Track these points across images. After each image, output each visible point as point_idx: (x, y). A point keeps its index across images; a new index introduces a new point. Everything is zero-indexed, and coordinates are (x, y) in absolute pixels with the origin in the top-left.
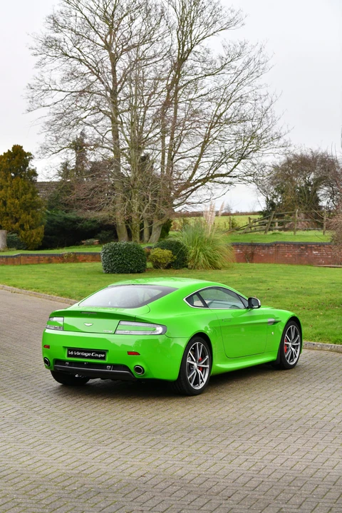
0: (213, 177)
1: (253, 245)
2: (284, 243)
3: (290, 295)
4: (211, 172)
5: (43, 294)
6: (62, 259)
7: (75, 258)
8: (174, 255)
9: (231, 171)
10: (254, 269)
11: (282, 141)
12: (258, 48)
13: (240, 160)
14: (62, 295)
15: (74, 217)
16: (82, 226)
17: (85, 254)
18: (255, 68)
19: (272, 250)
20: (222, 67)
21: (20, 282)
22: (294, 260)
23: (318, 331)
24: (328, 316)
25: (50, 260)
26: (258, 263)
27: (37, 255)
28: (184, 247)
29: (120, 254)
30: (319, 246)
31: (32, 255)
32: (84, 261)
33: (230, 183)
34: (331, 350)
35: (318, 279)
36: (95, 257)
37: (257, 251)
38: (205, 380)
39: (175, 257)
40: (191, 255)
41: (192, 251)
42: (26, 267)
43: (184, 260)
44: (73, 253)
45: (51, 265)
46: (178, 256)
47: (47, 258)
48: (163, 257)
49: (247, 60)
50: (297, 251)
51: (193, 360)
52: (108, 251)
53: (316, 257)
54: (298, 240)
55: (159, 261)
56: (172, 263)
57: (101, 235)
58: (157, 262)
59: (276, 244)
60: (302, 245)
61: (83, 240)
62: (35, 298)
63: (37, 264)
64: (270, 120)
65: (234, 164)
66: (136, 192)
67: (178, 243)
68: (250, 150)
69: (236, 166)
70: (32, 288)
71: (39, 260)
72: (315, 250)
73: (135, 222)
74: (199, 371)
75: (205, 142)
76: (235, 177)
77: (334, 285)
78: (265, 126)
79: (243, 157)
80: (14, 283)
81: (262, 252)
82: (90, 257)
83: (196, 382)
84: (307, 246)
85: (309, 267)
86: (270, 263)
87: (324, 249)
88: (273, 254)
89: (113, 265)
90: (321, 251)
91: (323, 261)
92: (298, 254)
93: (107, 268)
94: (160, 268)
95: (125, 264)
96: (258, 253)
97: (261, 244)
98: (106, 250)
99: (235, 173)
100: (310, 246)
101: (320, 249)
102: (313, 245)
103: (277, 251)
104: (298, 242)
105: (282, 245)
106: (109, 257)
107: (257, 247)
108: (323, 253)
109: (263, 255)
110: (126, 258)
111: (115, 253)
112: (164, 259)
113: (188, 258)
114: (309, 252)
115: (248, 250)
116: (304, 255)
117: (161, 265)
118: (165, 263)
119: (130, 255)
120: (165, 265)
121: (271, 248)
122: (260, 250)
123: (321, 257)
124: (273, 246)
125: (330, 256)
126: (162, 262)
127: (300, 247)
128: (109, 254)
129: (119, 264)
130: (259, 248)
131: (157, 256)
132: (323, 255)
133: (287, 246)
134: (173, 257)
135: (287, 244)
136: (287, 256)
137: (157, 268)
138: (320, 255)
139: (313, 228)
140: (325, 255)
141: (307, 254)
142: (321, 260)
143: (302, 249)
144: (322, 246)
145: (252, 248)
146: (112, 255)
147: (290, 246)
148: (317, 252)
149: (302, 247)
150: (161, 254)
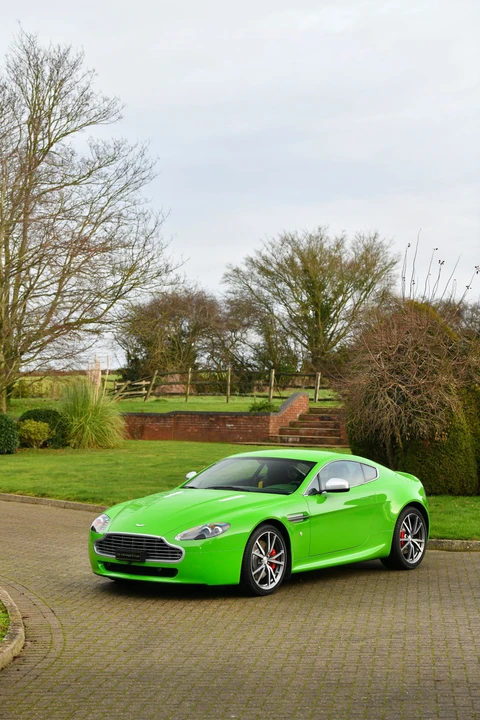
0: (80, 322)
1: (143, 416)
2: (187, 413)
8: (52, 429)
9: (102, 315)
11: (172, 276)
12: (137, 151)
13: (115, 300)
18: (135, 178)
19: (170, 423)
20: (90, 174)
22: (200, 435)
26: (150, 439)
28: (64, 419)
30: (235, 417)
33: (97, 332)
39: (53, 432)
40: (74, 430)
43: (65, 436)
46: (57, 431)
48: (38, 432)
49: (122, 166)
50: (205, 424)
53: (231, 432)
55: (33, 437)
56: (49, 439)
58: (30, 438)
59: (175, 413)
60: (212, 416)
65: (104, 306)
67: (55, 413)
69: (108, 308)
72: (230, 422)
75: (64, 276)
79: (119, 297)
81: (155, 426)
84: (218, 417)
86: (167, 440)
87: (241, 421)
88: (171, 428)
90: (237, 424)
91: (240, 437)
92: (206, 428)
94: (32, 447)
96: (151, 426)
97: (155, 414)
99: (107, 318)
100: (223, 417)
101: (237, 421)
102: (227, 415)
103: (177, 424)
104: (206, 412)
105: (183, 416)
107: (149, 419)
108: (241, 427)
109: (157, 430)
112: (39, 435)
113: (70, 433)
114: (221, 425)
115: (136, 423)
116: (214, 429)
117: (35, 443)
118: (40, 441)
120: (41, 443)
121: (169, 419)
122: (152, 422)
123: (238, 432)
124: (171, 417)
125: (251, 431)
126: (37, 438)
127: (208, 418)
130: (152, 420)
131: (30, 431)
132: (240, 429)
133: (191, 417)
134: (50, 432)
135: (190, 415)
136: (190, 430)
137: (27, 447)
138: (236, 429)
139: (212, 394)
140: (244, 429)
141: (218, 427)
142: (238, 436)
143: (211, 421)
144: (239, 417)
145: (141, 420)
147: (195, 418)
148: (232, 425)
149: (211, 419)
150: (35, 427)
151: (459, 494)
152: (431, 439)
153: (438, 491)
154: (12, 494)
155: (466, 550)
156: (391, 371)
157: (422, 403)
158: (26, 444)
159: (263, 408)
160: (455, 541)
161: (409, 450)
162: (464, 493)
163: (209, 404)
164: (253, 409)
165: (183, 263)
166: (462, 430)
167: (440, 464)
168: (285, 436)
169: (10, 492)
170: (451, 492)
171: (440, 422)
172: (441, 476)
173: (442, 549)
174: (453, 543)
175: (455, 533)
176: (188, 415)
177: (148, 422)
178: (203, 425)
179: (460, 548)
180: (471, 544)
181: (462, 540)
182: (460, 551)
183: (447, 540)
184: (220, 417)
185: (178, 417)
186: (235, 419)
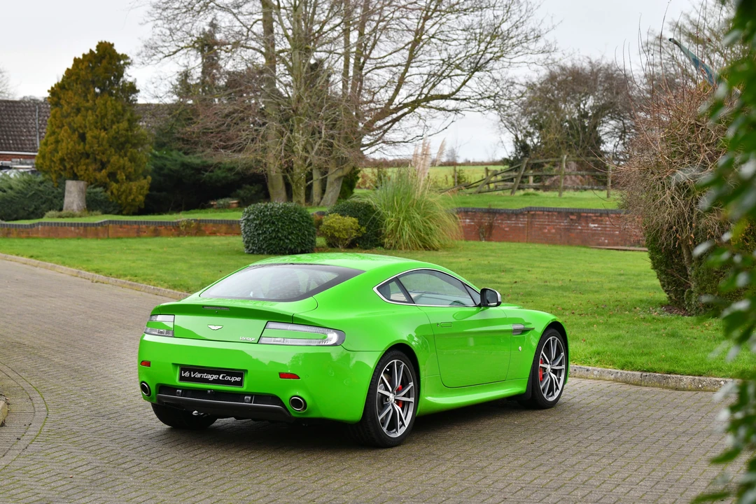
0: (428, 99)
1: (492, 212)
2: (543, 210)
3: (551, 292)
4: (425, 91)
5: (144, 285)
6: (177, 230)
7: (198, 229)
8: (362, 226)
9: (458, 90)
10: (492, 251)
11: (541, 44)
13: (473, 73)
14: (174, 287)
15: (198, 161)
16: (211, 177)
17: (215, 222)
19: (523, 221)
21: (106, 265)
22: (558, 237)
23: (594, 348)
24: (612, 325)
25: (157, 231)
26: (500, 241)
27: (136, 222)
28: (379, 213)
29: (273, 223)
30: (601, 215)
31: (127, 223)
32: (214, 233)
33: (457, 111)
34: (615, 380)
35: (597, 267)
36: (231, 228)
37: (498, 221)
38: (407, 422)
39: (363, 229)
40: (390, 227)
41: (391, 219)
42: (117, 241)
43: (378, 234)
44: (196, 220)
45: (158, 240)
46: (368, 228)
47: (152, 228)
48: (345, 230)
50: (564, 223)
51: (387, 389)
52: (252, 217)
53: (594, 233)
54: (565, 205)
55: (336, 234)
56: (358, 238)
57: (241, 192)
58: (333, 236)
59: (529, 210)
60: (572, 214)
61: (213, 199)
62: (130, 292)
63: (135, 238)
64: (524, 8)
65: (462, 79)
66: (300, 121)
67: (368, 207)
68: (488, 56)
69: (465, 81)
70: (125, 276)
71: (138, 232)
72: (594, 222)
73: (298, 171)
74: (398, 408)
75: (416, 42)
76: (465, 100)
77: (623, 278)
78: (515, 18)
79: (477, 69)
80: (96, 267)
81: (507, 224)
82: (224, 228)
83: (393, 426)
84: (580, 216)
85: (583, 249)
86: (519, 242)
87: (607, 220)
88: (524, 227)
89: (261, 241)
90: (602, 224)
91: (605, 239)
92: (565, 229)
93: (251, 245)
94: (338, 247)
95: (280, 240)
96: (500, 225)
97: (505, 210)
98: (249, 216)
99: (464, 93)
100: (586, 215)
101: (602, 221)
102: (590, 213)
103: (531, 222)
104: (566, 209)
105: (539, 213)
106: (255, 227)
107: (497, 215)
108: (606, 227)
109: (507, 229)
110: (282, 229)
111: (264, 221)
112: (344, 232)
113: (385, 231)
114: (583, 224)
115: (483, 221)
116: (574, 229)
117: (340, 242)
118: (346, 239)
119: (288, 225)
120: (347, 242)
121: (521, 217)
122: (502, 220)
123: (602, 234)
124: (524, 215)
125: (617, 232)
126: (341, 236)
127: (568, 217)
128: (255, 222)
129: (270, 239)
130: (502, 217)
131: (334, 228)
132: (606, 231)
133: (548, 215)
134: (359, 229)
135: (547, 211)
136: (546, 231)
137: (333, 247)
138: (601, 230)
139: (590, 187)
140: (610, 231)
141: (580, 228)
142: (603, 238)
143: (572, 220)
144: (604, 215)
145: (489, 217)
146: (260, 224)
147: (552, 215)
148: (596, 225)
149: (572, 217)
150: (340, 223)
158: (332, 243)
160: (685, 377)
164: (622, 206)
165: (553, 27)
173: (667, 388)
174: (681, 380)
175: (688, 366)
176: (544, 211)
177: (496, 220)
178: (562, 224)
179: (689, 386)
180: (704, 381)
181: (694, 375)
182: (690, 390)
183: (674, 376)
184: (583, 214)
185: (533, 215)
186: (599, 218)
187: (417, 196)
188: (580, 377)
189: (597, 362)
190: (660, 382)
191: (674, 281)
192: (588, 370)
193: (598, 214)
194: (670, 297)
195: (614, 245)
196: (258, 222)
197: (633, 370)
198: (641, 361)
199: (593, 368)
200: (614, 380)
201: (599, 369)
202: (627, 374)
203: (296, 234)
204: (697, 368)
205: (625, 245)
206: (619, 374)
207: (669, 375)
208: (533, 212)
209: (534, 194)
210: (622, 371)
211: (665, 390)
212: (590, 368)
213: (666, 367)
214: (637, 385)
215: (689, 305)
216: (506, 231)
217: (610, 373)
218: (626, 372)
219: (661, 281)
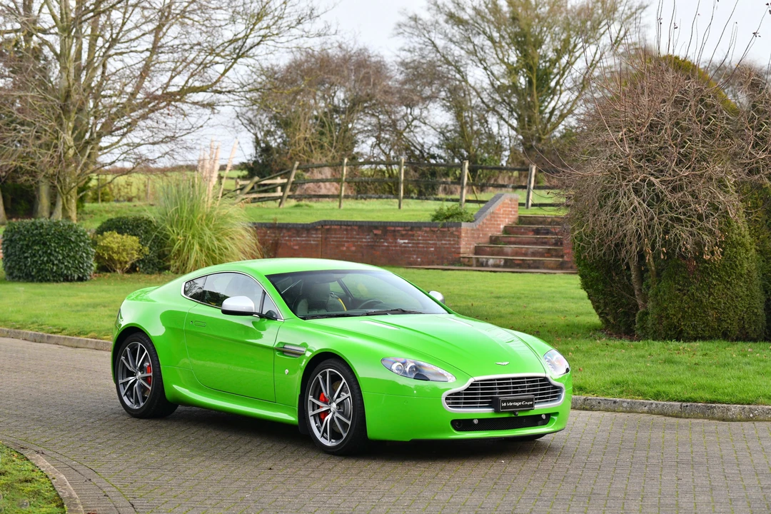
0: (185, 91)
1: (276, 227)
2: (340, 223)
8: (143, 246)
9: (218, 81)
11: (318, 25)
13: (236, 59)
19: (315, 238)
22: (359, 255)
28: (161, 231)
29: (44, 244)
30: (411, 228)
33: (211, 105)
34: (650, 412)
37: (285, 238)
39: (145, 249)
40: (176, 247)
41: (178, 237)
43: (162, 256)
46: (150, 249)
48: (124, 250)
50: (367, 239)
53: (404, 251)
55: (115, 257)
56: (139, 261)
58: (111, 259)
59: (323, 224)
60: (376, 228)
67: (148, 223)
69: (226, 71)
72: (403, 237)
73: (68, 180)
76: (229, 92)
79: (241, 54)
81: (295, 242)
84: (386, 229)
87: (420, 235)
88: (317, 245)
89: (30, 266)
90: (413, 240)
91: (417, 258)
92: (368, 246)
93: (16, 271)
94: (114, 271)
95: (53, 264)
96: (288, 243)
97: (293, 224)
98: (13, 236)
99: (224, 85)
100: (393, 229)
101: (413, 235)
102: (398, 226)
103: (326, 238)
104: (369, 222)
105: (335, 227)
106: (22, 248)
107: (284, 231)
108: (419, 243)
109: (296, 247)
110: (55, 251)
111: (34, 241)
112: (124, 254)
113: (170, 251)
114: (390, 240)
115: (267, 238)
116: (379, 246)
117: (119, 266)
118: (126, 262)
119: (63, 246)
120: (127, 266)
121: (314, 232)
122: (290, 236)
123: (414, 251)
124: (317, 230)
125: (433, 249)
126: (122, 258)
127: (371, 231)
128: (21, 243)
129: (41, 264)
130: (290, 233)
131: (112, 249)
132: (418, 247)
133: (346, 230)
134: (141, 250)
135: (345, 225)
136: (345, 248)
137: (107, 271)
138: (411, 247)
139: (377, 196)
140: (424, 247)
141: (386, 244)
142: (415, 256)
143: (376, 235)
144: (415, 229)
145: (275, 233)
146: (27, 245)
147: (352, 230)
148: (406, 241)
149: (376, 232)
150: (119, 243)
151: (738, 339)
152: (699, 258)
153: (707, 334)
154: (82, 338)
155: (748, 419)
156: (640, 157)
157: (684, 204)
158: (106, 267)
159: (451, 216)
160: (732, 407)
161: (664, 273)
162: (745, 337)
163: (372, 211)
164: (436, 217)
166: (743, 245)
167: (710, 294)
168: (483, 258)
169: (79, 334)
170: (726, 336)
171: (711, 232)
172: (711, 312)
173: (713, 419)
174: (728, 410)
175: (732, 395)
176: (341, 225)
177: (283, 237)
178: (364, 240)
179: (738, 417)
180: (756, 410)
181: (742, 404)
182: (739, 421)
183: (719, 405)
184: (389, 228)
185: (328, 230)
186: (410, 233)
187: (206, 207)
188: (607, 410)
189: (622, 392)
190: (704, 413)
191: (614, 302)
192: (615, 402)
193: (409, 228)
194: (606, 321)
195: (429, 265)
196: (25, 243)
197: (669, 400)
198: (674, 390)
199: (621, 399)
200: (648, 413)
201: (629, 400)
202: (663, 406)
203: (74, 256)
204: (743, 396)
205: (442, 265)
206: (654, 406)
207: (714, 405)
208: (328, 227)
209: (307, 205)
210: (656, 402)
211: (711, 421)
212: (618, 400)
213: (708, 396)
214: (676, 417)
215: (643, 328)
216: (295, 250)
217: (643, 404)
218: (663, 403)
219: (593, 302)
